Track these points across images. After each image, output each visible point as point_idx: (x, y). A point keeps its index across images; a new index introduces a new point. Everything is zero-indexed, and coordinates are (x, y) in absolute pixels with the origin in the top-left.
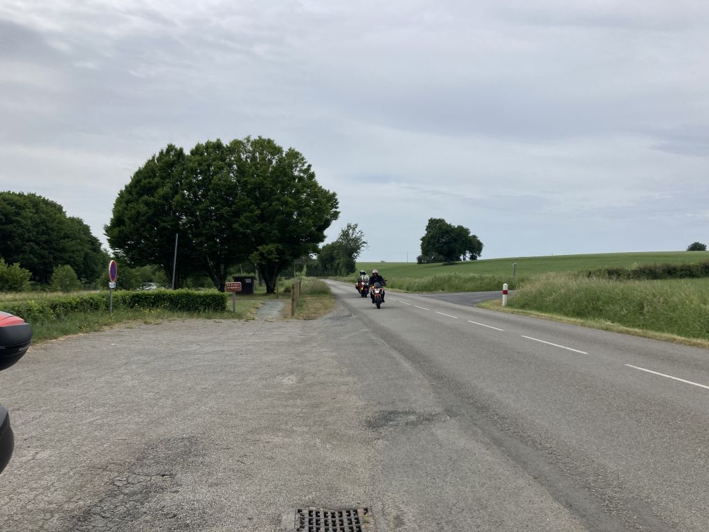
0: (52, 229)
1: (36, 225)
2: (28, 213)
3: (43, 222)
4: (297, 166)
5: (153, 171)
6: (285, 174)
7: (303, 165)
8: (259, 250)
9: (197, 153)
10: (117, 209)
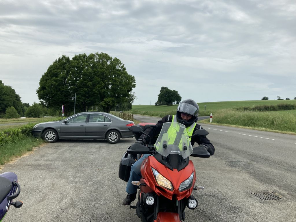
4: (118, 65)
5: (56, 66)
6: (114, 68)
7: (121, 64)
8: (104, 100)
9: (76, 59)
10: (42, 83)
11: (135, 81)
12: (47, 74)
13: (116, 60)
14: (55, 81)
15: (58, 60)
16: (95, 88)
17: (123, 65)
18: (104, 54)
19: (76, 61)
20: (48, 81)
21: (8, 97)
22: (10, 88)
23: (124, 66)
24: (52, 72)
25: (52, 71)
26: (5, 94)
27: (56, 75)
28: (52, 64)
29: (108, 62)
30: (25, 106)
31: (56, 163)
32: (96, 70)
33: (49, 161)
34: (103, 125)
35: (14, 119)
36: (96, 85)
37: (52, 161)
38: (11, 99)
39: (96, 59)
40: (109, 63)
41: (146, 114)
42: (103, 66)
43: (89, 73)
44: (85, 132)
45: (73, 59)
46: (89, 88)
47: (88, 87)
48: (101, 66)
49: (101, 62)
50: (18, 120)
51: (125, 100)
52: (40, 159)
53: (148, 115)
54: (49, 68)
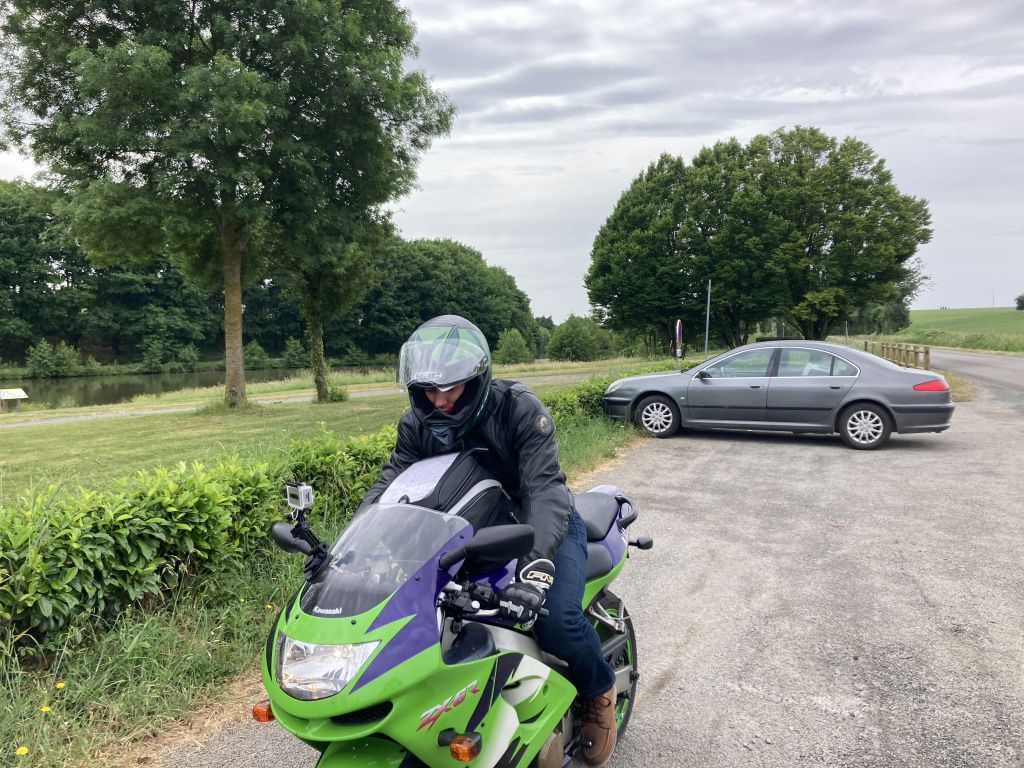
0: (474, 284)
1: (457, 279)
2: (446, 264)
3: (464, 275)
4: (860, 164)
5: (642, 194)
6: (845, 177)
7: (870, 160)
8: (805, 299)
9: (704, 163)
10: (599, 251)
11: (928, 217)
12: (613, 224)
13: (854, 148)
14: (640, 241)
15: (646, 171)
16: (771, 258)
17: (882, 162)
18: (805, 131)
19: (706, 169)
20: (616, 245)
21: (498, 300)
22: (502, 272)
23: (885, 164)
24: (631, 214)
25: (628, 211)
26: (490, 292)
27: (641, 222)
28: (629, 188)
29: (819, 156)
30: (541, 325)
31: (696, 496)
32: (777, 193)
33: (674, 488)
34: (827, 385)
35: (523, 366)
36: (777, 246)
37: (682, 488)
38: (506, 305)
39: (776, 153)
40: (822, 161)
41: (973, 344)
42: (801, 175)
43: (752, 205)
44: (767, 408)
45: (695, 162)
46: (752, 259)
47: (746, 254)
48: (794, 174)
49: (793, 162)
50: (534, 370)
51: (888, 295)
52: (648, 482)
53: (985, 348)
54: (619, 202)
